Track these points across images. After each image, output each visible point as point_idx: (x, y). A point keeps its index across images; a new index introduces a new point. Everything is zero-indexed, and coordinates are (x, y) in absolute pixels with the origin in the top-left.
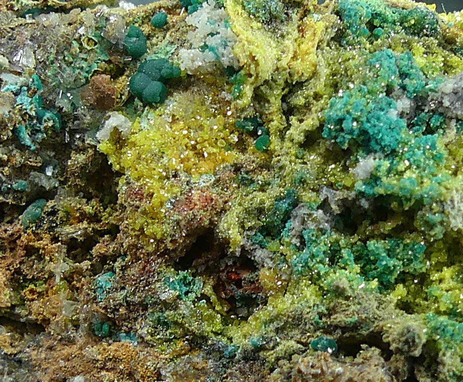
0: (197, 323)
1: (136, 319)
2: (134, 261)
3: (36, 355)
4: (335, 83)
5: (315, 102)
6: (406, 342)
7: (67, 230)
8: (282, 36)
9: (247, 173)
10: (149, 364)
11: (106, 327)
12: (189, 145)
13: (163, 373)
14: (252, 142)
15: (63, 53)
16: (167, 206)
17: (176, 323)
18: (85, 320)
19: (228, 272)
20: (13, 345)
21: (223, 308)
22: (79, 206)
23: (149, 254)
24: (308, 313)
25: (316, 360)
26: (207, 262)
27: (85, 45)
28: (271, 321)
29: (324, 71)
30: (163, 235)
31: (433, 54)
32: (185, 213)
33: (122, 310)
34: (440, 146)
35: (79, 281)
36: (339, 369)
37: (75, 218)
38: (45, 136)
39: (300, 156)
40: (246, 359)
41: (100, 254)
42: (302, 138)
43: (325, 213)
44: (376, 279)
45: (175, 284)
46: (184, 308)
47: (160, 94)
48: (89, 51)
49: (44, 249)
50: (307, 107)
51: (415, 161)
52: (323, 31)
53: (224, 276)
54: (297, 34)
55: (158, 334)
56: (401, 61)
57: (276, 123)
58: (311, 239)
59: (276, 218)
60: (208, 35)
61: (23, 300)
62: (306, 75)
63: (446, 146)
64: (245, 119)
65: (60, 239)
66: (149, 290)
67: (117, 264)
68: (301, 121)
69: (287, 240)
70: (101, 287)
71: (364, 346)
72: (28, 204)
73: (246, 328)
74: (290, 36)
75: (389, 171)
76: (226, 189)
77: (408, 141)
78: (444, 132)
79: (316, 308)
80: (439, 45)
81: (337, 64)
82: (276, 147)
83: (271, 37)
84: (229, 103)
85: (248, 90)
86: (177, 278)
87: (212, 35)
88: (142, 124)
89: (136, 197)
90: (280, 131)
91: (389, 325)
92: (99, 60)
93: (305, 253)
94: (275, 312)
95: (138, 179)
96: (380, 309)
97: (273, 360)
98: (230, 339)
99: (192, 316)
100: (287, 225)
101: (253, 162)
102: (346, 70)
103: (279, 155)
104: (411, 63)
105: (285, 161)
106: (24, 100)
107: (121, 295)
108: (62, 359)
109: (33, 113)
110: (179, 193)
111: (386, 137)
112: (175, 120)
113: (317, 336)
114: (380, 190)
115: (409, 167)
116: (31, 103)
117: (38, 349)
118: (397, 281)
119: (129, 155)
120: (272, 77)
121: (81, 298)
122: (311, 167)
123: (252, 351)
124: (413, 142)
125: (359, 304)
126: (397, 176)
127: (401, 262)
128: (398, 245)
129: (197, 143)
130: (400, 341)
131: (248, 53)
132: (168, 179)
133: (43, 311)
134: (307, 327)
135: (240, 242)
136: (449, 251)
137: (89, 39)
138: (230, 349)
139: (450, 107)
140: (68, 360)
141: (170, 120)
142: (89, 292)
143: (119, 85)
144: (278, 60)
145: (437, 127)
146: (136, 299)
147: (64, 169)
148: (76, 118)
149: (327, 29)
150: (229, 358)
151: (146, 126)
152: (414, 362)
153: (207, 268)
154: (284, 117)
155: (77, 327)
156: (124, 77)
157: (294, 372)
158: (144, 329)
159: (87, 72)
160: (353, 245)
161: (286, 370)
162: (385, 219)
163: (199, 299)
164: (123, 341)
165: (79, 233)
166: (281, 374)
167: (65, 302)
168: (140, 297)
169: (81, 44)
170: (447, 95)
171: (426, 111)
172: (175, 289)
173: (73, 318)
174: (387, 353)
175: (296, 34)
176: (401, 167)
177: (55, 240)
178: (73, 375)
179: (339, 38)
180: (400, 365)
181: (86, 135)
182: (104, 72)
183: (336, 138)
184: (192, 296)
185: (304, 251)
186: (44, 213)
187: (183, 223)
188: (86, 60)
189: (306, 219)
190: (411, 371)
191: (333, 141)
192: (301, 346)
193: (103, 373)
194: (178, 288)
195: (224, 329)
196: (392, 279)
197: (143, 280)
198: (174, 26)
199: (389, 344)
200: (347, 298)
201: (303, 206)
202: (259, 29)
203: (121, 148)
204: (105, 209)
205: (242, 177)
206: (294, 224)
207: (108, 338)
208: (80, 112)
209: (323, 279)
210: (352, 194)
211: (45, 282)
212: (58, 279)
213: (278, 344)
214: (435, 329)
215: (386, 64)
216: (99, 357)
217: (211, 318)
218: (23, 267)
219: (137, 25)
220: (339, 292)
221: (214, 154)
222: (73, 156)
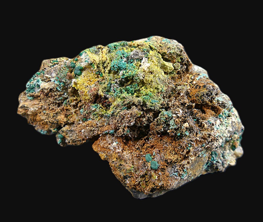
0: (101, 112)
1: (90, 116)
2: (86, 105)
3: (74, 128)
4: (111, 60)
5: (108, 64)
6: (139, 103)
7: (72, 104)
8: (99, 55)
9: (100, 82)
10: (94, 123)
11: (85, 119)
12: (88, 80)
13: (98, 124)
14: (99, 76)
15: (60, 71)
16: (88, 93)
17: (97, 114)
18: (81, 119)
20: (70, 128)
21: (105, 108)
22: (73, 98)
23: (88, 103)
24: (120, 104)
25: (124, 112)
26: (99, 101)
27: (64, 68)
28: (114, 107)
29: (108, 58)
30: (89, 98)
31: (128, 49)
32: (91, 93)
33: (87, 115)
34: (134, 65)
35: (77, 112)
36: (128, 112)
37: (73, 101)
38: (62, 88)
39: (109, 75)
40: (112, 116)
41: (80, 106)
42: (108, 72)
43: (117, 84)
44: (130, 93)
46: (98, 110)
47: (80, 73)
49: (69, 108)
50: (107, 66)
51: (130, 69)
53: (103, 102)
55: (95, 117)
56: (122, 52)
57: (103, 71)
58: (116, 90)
59: (108, 88)
61: (68, 119)
62: (105, 60)
64: (97, 72)
66: (90, 109)
67: (83, 107)
68: (107, 69)
69: (112, 91)
70: (82, 112)
71: (132, 106)
72: (64, 101)
73: (110, 110)
75: (126, 73)
76: (97, 86)
77: (128, 66)
79: (121, 102)
80: (129, 47)
81: (110, 56)
82: (104, 75)
83: (97, 55)
84: (93, 70)
85: (96, 66)
86: (94, 105)
87: (86, 59)
88: (79, 79)
89: (82, 93)
91: (135, 101)
92: (67, 70)
93: (116, 92)
94: (114, 105)
95: (81, 90)
96: (133, 98)
97: (116, 114)
98: (108, 113)
99: (99, 111)
101: (101, 79)
102: (112, 57)
104: (124, 52)
105: (106, 77)
106: (56, 82)
107: (85, 112)
108: (79, 128)
109: (58, 84)
110: (89, 89)
111: (123, 66)
112: (84, 77)
113: (123, 107)
114: (125, 76)
115: (129, 71)
116: (58, 82)
118: (134, 92)
119: (78, 85)
120: (99, 63)
121: (79, 115)
122: (111, 77)
123: (112, 114)
125: (128, 99)
127: (134, 89)
128: (132, 86)
129: (90, 79)
131: (93, 59)
132: (86, 87)
133: (73, 120)
134: (120, 106)
135: (103, 95)
136: (142, 84)
138: (108, 115)
139: (134, 57)
141: (83, 77)
142: (80, 113)
143: (72, 74)
144: (99, 59)
145: (133, 62)
146: (89, 112)
147: (68, 93)
148: (67, 82)
149: (107, 51)
150: (109, 117)
152: (142, 106)
153: (99, 102)
154: (104, 69)
155: (80, 121)
156: (73, 72)
157: (121, 115)
158: (92, 117)
159: (66, 73)
160: (124, 88)
161: (119, 115)
162: (128, 82)
163: (100, 108)
164: (89, 120)
165: (74, 103)
167: (76, 117)
170: (132, 55)
171: (129, 59)
172: (95, 108)
173: (79, 119)
174: (136, 106)
175: (101, 54)
176: (128, 71)
177: (70, 106)
178: (82, 130)
179: (109, 52)
180: (140, 107)
181: (70, 85)
182: (69, 72)
183: (114, 70)
184: (98, 108)
186: (67, 102)
187: (92, 95)
188: (65, 71)
189: (114, 86)
190: (142, 108)
192: (120, 110)
193: (87, 128)
195: (106, 112)
196: (133, 92)
197: (88, 108)
198: (79, 60)
199: (136, 104)
200: (126, 98)
201: (112, 84)
202: (94, 55)
204: (78, 97)
206: (112, 88)
207: (86, 121)
208: (67, 81)
209: (120, 96)
210: (121, 79)
211: (71, 114)
212: (73, 113)
213: (116, 111)
214: (144, 99)
215: (119, 53)
216: (85, 125)
217: (103, 111)
218: (67, 113)
220: (124, 98)
221: (93, 80)
222: (69, 90)
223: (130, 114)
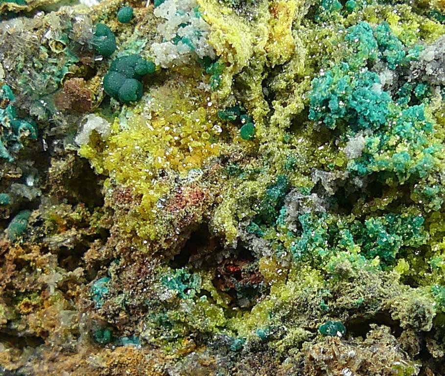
0: (200, 320)
1: (137, 322)
2: (129, 263)
3: (39, 368)
4: (314, 62)
5: (296, 84)
6: (417, 318)
7: (56, 240)
8: (255, 19)
9: (235, 163)
10: (155, 366)
11: (107, 333)
12: (173, 141)
13: (171, 373)
14: (237, 131)
15: (31, 60)
16: (158, 206)
17: (179, 322)
18: (85, 328)
19: (226, 265)
20: (14, 360)
21: (224, 301)
22: (65, 214)
23: (143, 256)
24: (313, 299)
25: (327, 345)
26: (204, 256)
27: (53, 49)
28: (276, 310)
29: (303, 52)
30: (157, 235)
31: (408, 21)
32: (178, 211)
33: (122, 315)
34: (428, 115)
35: (74, 289)
36: (352, 352)
37: (62, 226)
38: (23, 146)
39: (287, 141)
40: (254, 350)
41: (93, 260)
42: (288, 123)
43: (319, 195)
44: (378, 257)
45: (173, 283)
46: (186, 305)
47: (137, 91)
48: (58, 55)
49: (34, 261)
50: (289, 90)
51: (405, 133)
52: (296, 10)
54: (270, 16)
55: (162, 335)
56: (379, 33)
57: (259, 109)
58: (307, 224)
59: (269, 205)
60: (179, 26)
61: (18, 315)
62: (285, 58)
63: (433, 114)
64: (227, 108)
65: (50, 249)
66: (147, 292)
67: (111, 269)
68: (284, 105)
69: (284, 227)
70: (98, 294)
71: (372, 325)
72: (12, 216)
73: (250, 319)
74: (262, 18)
75: (380, 147)
76: (215, 182)
77: (396, 115)
78: (430, 100)
79: (320, 293)
80: (413, 11)
81: (314, 42)
82: (262, 135)
83: (243, 21)
84: (209, 94)
85: (228, 80)
86: (175, 277)
87: (183, 25)
88: (121, 124)
89: (125, 200)
90: (263, 117)
91: (396, 302)
92: (69, 62)
93: (303, 239)
94: (280, 301)
95: (124, 181)
96: (385, 286)
97: (283, 350)
98: (235, 332)
99: (194, 313)
100: (281, 211)
101: (240, 151)
102: (324, 49)
103: (266, 142)
104: (389, 34)
105: (272, 147)
107: (120, 299)
108: (66, 370)
109: (8, 125)
110: (169, 192)
111: (374, 113)
112: (154, 117)
113: (325, 321)
115: (400, 141)
116: (4, 115)
117: (40, 362)
118: (398, 257)
119: (112, 157)
120: (250, 63)
121: (79, 305)
122: (300, 151)
123: (260, 342)
124: (401, 114)
125: (364, 284)
126: (388, 151)
127: (401, 237)
128: (396, 220)
129: (181, 138)
130: (410, 318)
131: (224, 42)
132: (156, 178)
133: (41, 324)
134: (314, 313)
135: (236, 234)
137: (57, 43)
138: (236, 342)
139: (433, 74)
140: (73, 371)
141: (150, 117)
142: (86, 300)
143: (92, 86)
144: (254, 44)
145: (422, 97)
146: (135, 302)
147: (45, 177)
148: (52, 125)
149: (299, 7)
150: (237, 351)
151: (125, 125)
153: (204, 263)
154: (266, 102)
155: (77, 335)
156: (96, 77)
157: (306, 359)
158: (146, 331)
159: (58, 77)
160: (350, 225)
161: (297, 359)
162: (380, 196)
163: (198, 295)
164: (126, 345)
165: (69, 241)
166: (292, 362)
167: (62, 313)
168: (139, 300)
169: (49, 49)
170: (429, 62)
171: (409, 81)
172: (174, 288)
173: (73, 328)
174: (396, 329)
175: (268, 16)
176: (392, 141)
177: (44, 250)
179: (312, 15)
180: (411, 340)
181: (64, 141)
182: (75, 76)
183: (322, 119)
184: (192, 292)
185: (302, 236)
186: (30, 224)
187: (176, 221)
188: (56, 64)
189: (301, 204)
190: (423, 345)
191: (320, 122)
192: (310, 333)
194: (177, 287)
195: (227, 322)
196: (394, 254)
197: (140, 282)
198: (141, 20)
199: (398, 321)
200: (351, 280)
201: (296, 191)
202: (230, 14)
203: (102, 150)
204: (92, 213)
205: (230, 168)
206: (289, 210)
207: (110, 344)
208: (56, 118)
209: (324, 263)
210: (345, 174)
211: (39, 294)
212: (52, 290)
213: (285, 333)
215: (364, 37)
216: (104, 365)
217: (214, 313)
218: (15, 281)
219: (103, 22)
220: (342, 274)
221: (199, 147)
222: (53, 163)
223: (356, 367)
